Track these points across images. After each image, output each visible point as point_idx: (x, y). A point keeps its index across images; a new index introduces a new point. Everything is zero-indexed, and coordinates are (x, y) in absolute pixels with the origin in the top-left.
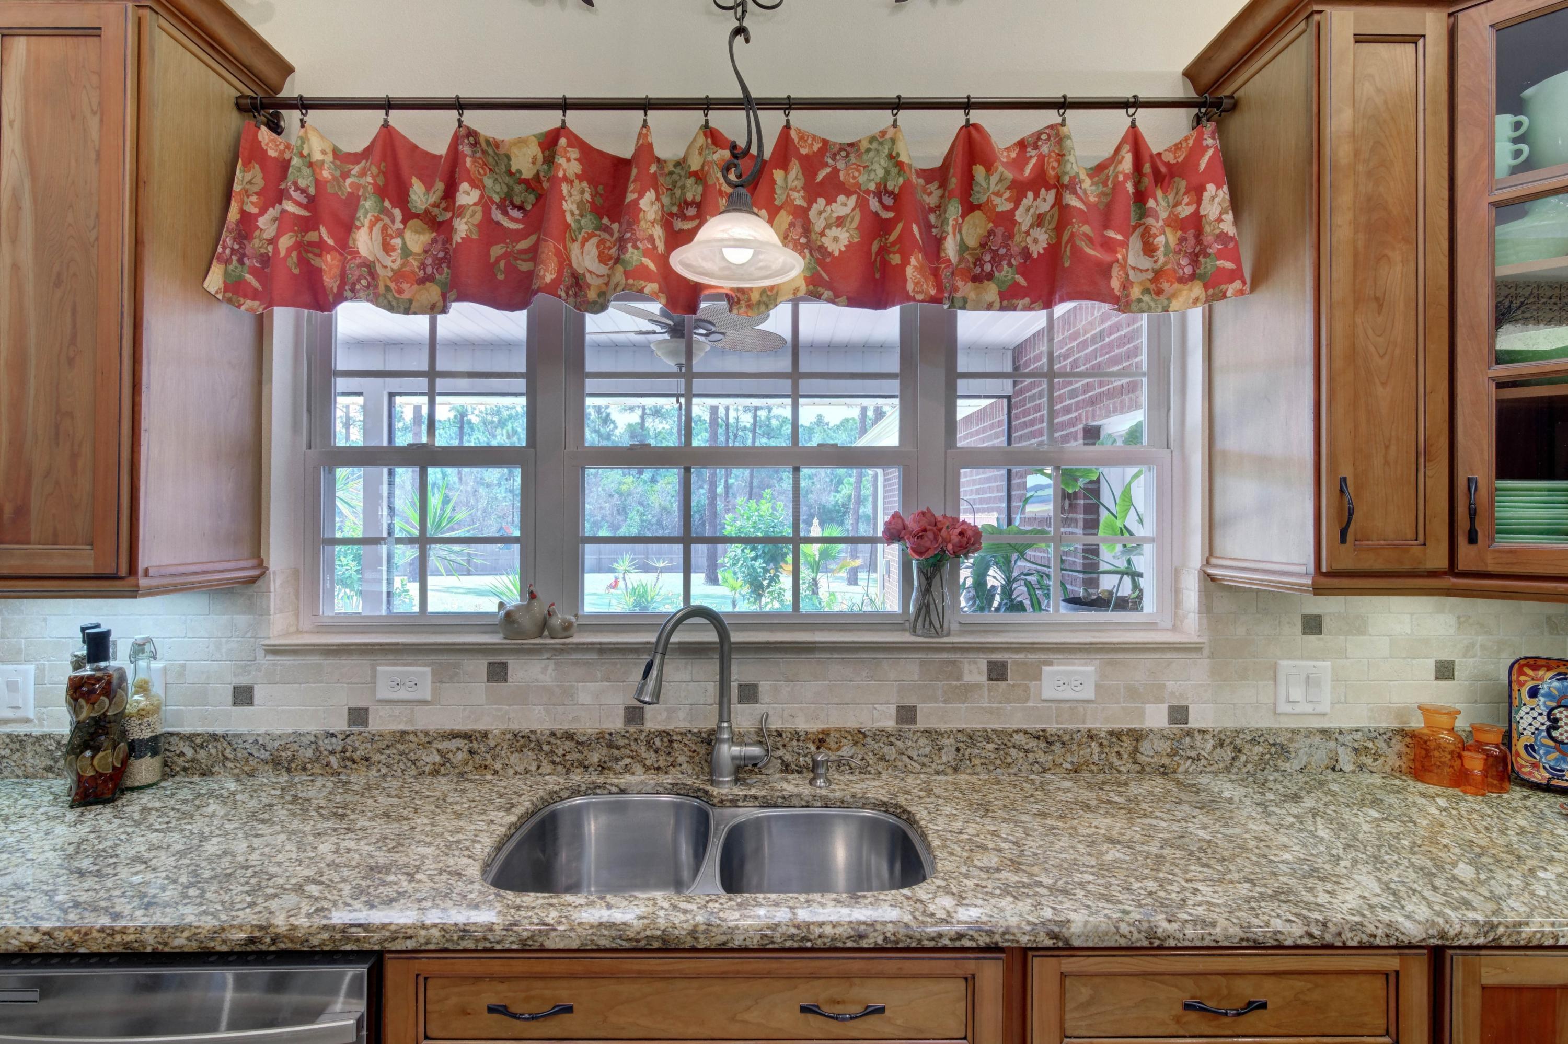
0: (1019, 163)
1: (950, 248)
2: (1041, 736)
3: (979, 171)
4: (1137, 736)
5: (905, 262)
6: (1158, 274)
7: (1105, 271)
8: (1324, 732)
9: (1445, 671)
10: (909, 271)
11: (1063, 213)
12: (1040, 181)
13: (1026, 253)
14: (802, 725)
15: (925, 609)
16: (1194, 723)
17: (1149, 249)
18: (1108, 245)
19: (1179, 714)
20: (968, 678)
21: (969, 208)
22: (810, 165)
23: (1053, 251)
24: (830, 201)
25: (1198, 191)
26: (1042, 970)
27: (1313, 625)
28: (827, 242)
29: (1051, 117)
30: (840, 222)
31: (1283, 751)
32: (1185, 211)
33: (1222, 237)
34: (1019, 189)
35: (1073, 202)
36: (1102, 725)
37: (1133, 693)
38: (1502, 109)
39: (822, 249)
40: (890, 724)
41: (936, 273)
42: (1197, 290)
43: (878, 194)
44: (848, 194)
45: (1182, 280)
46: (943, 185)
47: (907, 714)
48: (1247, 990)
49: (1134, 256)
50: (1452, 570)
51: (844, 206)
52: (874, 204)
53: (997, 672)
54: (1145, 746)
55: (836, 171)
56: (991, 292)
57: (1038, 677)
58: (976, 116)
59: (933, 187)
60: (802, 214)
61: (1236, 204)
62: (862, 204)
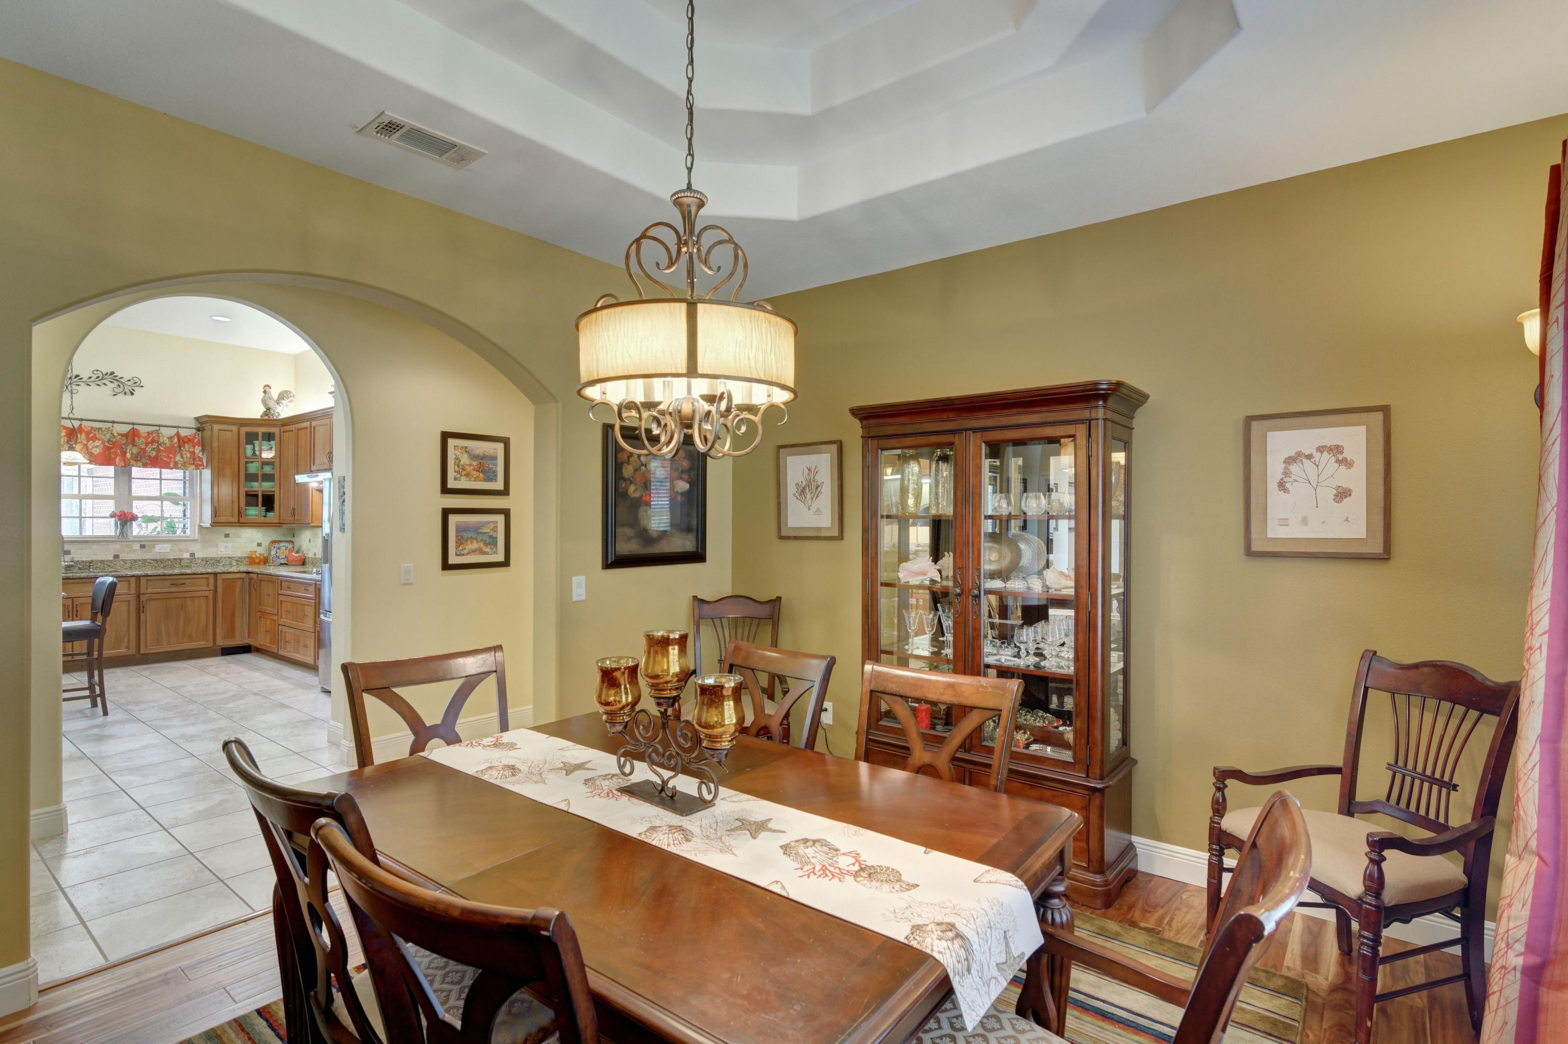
0: (147, 437)
1: (128, 455)
2: (156, 561)
3: (136, 439)
4: (181, 560)
5: (116, 458)
6: (185, 463)
7: (169, 463)
8: (229, 558)
9: (259, 545)
10: (117, 460)
11: (159, 451)
12: (153, 442)
13: (150, 456)
14: (84, 559)
15: (122, 533)
16: (196, 556)
17: (182, 457)
18: (170, 458)
19: (192, 555)
20: (134, 548)
21: (134, 445)
22: (88, 433)
23: (157, 457)
24: (94, 441)
25: (194, 447)
26: (143, 580)
27: (227, 536)
28: (93, 451)
29: (157, 428)
30: (97, 447)
31: (219, 561)
32: (192, 450)
33: (199, 457)
34: (147, 444)
35: (161, 448)
36: (171, 557)
37: (180, 550)
38: (247, 443)
39: (91, 453)
40: (111, 558)
41: (124, 460)
42: (193, 467)
43: (108, 442)
44: (99, 440)
45: (191, 464)
46: (127, 438)
47: (116, 557)
48: (182, 581)
49: (178, 458)
50: (239, 522)
51: (98, 443)
52: (107, 444)
53: (143, 546)
54: (183, 562)
55: (95, 435)
56: (140, 464)
57: (154, 547)
58: (135, 427)
59: (124, 438)
60: (86, 446)
61: (203, 451)
62: (103, 443)
